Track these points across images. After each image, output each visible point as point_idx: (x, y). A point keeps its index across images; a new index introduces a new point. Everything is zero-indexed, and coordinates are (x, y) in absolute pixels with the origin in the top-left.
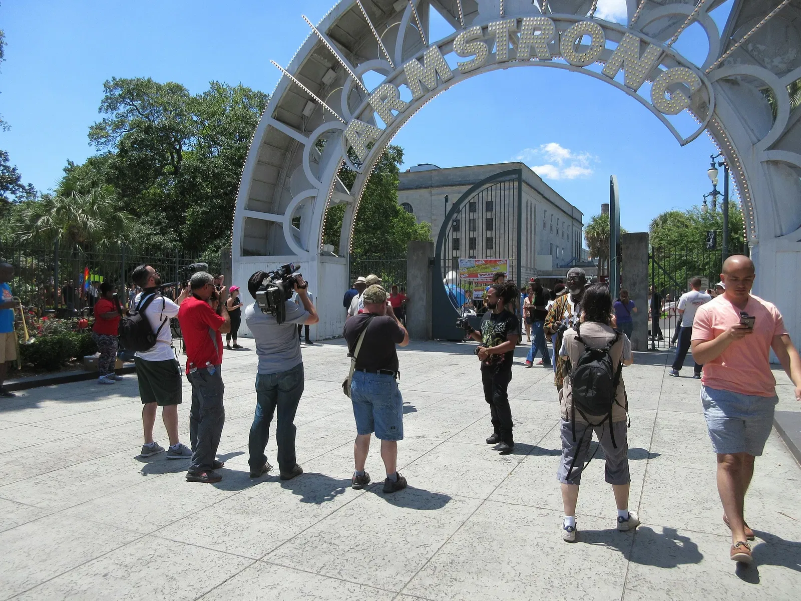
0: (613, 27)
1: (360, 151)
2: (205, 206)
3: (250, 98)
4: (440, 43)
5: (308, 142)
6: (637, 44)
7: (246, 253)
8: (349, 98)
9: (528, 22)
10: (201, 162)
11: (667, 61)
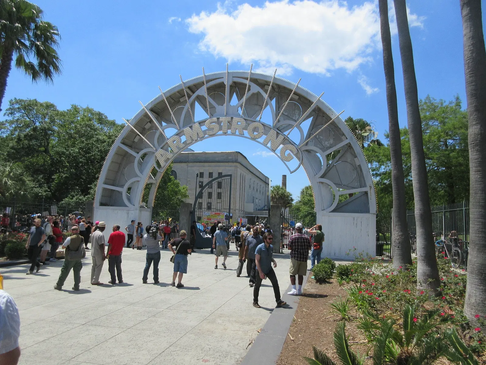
0: (267, 126)
1: (162, 163)
2: (67, 174)
3: (92, 114)
4: (199, 122)
5: (138, 156)
6: (276, 134)
7: (102, 204)
8: (158, 139)
9: (235, 119)
11: (286, 141)
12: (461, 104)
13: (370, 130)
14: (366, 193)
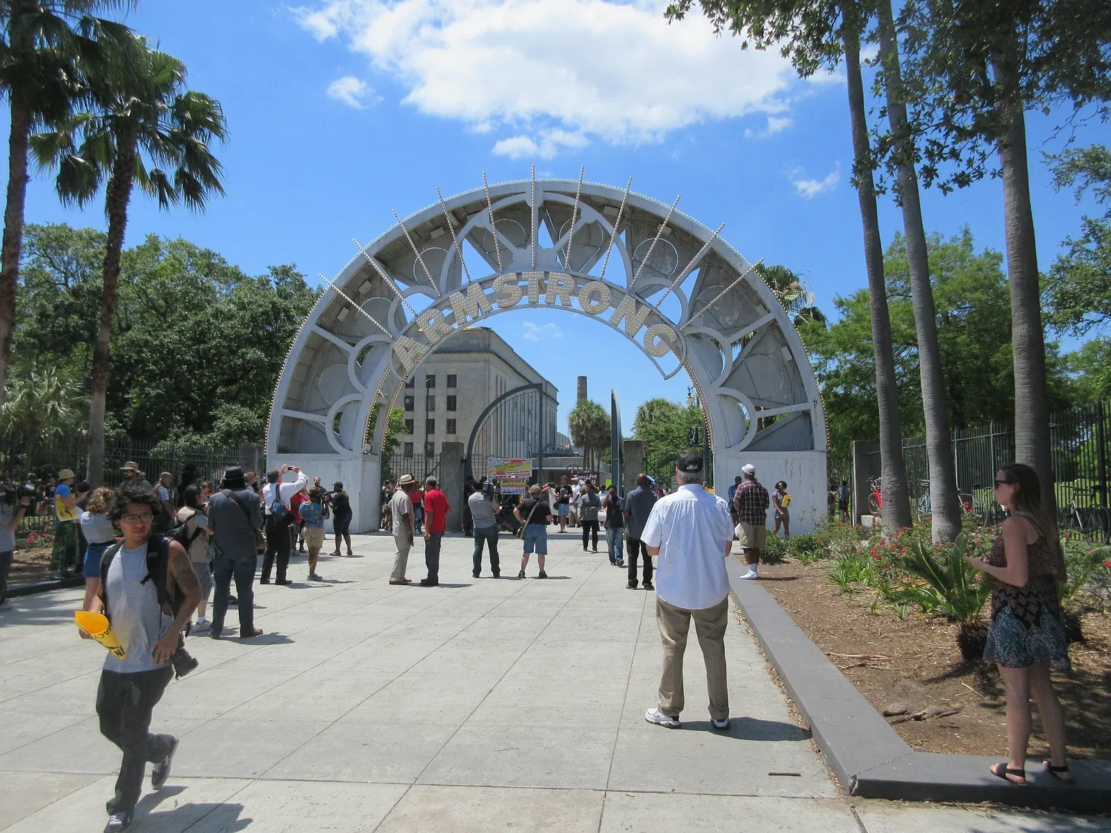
0: (617, 288)
1: (407, 365)
4: (481, 281)
5: (354, 352)
6: (634, 304)
9: (554, 275)
10: (150, 334)
11: (655, 318)
12: (972, 243)
13: (798, 288)
14: (806, 414)
